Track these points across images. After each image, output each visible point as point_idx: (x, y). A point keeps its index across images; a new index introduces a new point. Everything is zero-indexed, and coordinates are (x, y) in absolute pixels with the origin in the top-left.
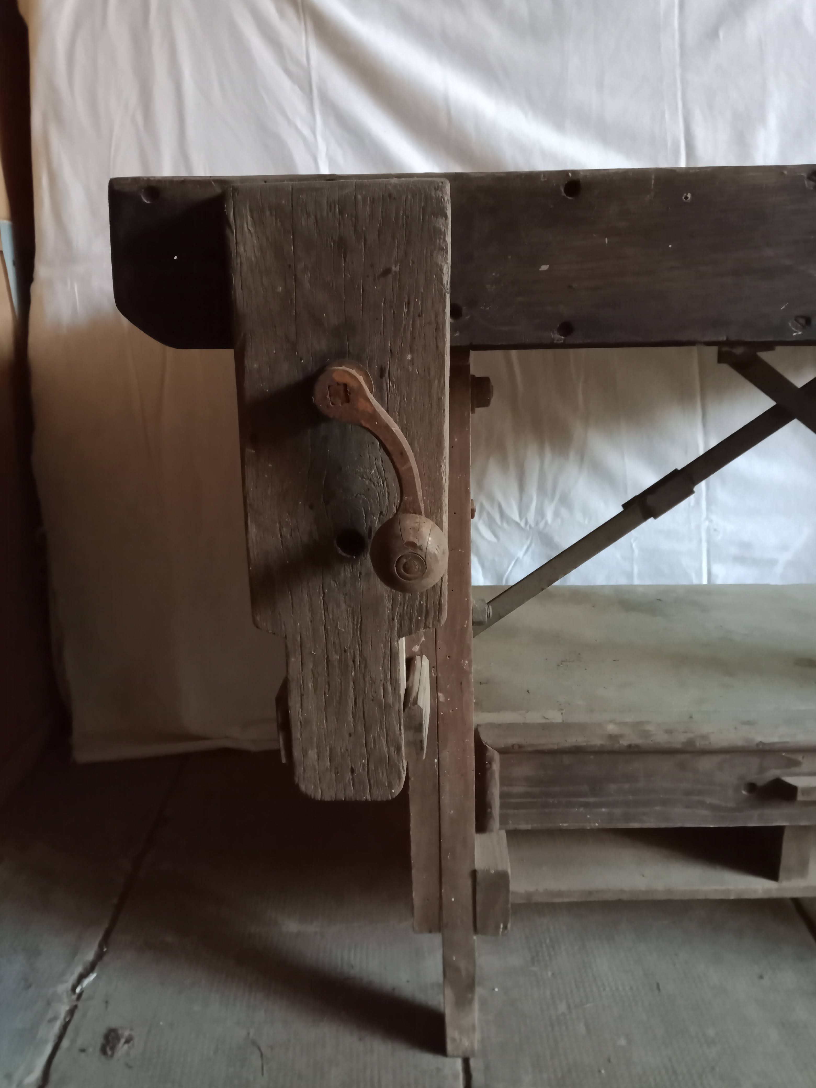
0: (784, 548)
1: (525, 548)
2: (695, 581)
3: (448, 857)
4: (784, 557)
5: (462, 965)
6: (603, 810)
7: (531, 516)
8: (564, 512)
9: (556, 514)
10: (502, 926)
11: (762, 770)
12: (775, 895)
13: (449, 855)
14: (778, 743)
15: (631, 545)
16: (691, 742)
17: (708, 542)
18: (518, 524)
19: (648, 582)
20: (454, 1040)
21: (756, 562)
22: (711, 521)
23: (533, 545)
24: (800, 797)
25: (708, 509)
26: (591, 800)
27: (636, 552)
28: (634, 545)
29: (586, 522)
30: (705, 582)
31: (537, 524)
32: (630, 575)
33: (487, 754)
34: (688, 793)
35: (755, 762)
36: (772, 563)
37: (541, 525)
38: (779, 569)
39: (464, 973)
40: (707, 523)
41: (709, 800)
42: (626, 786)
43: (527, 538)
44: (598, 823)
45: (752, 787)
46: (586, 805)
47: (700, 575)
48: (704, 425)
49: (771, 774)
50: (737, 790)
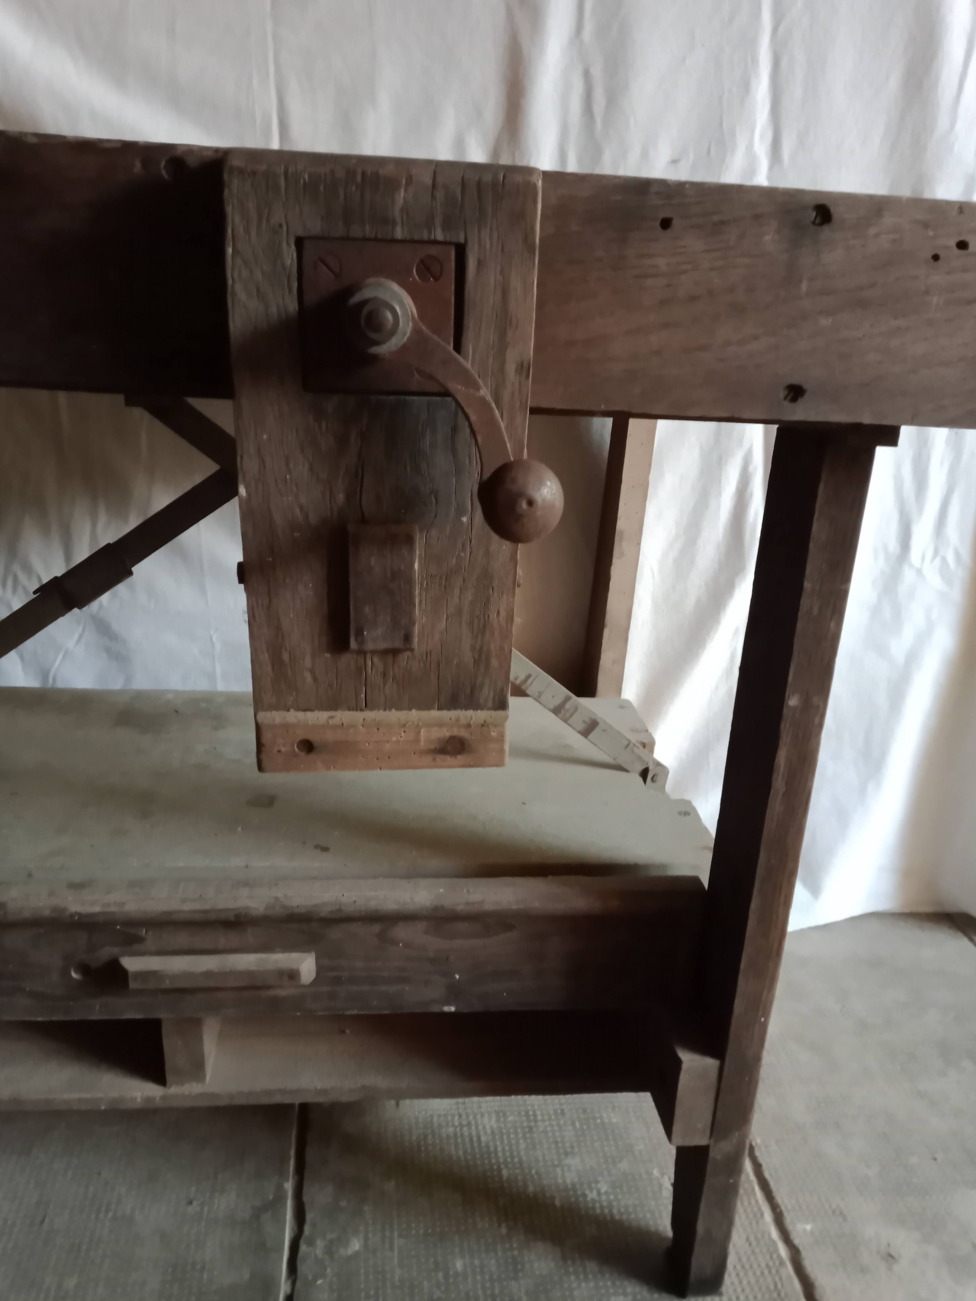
11: (92, 949)
12: (159, 1104)
24: (132, 985)
35: (81, 937)
41: (28, 987)
45: (84, 968)
49: (105, 953)
50: (65, 973)
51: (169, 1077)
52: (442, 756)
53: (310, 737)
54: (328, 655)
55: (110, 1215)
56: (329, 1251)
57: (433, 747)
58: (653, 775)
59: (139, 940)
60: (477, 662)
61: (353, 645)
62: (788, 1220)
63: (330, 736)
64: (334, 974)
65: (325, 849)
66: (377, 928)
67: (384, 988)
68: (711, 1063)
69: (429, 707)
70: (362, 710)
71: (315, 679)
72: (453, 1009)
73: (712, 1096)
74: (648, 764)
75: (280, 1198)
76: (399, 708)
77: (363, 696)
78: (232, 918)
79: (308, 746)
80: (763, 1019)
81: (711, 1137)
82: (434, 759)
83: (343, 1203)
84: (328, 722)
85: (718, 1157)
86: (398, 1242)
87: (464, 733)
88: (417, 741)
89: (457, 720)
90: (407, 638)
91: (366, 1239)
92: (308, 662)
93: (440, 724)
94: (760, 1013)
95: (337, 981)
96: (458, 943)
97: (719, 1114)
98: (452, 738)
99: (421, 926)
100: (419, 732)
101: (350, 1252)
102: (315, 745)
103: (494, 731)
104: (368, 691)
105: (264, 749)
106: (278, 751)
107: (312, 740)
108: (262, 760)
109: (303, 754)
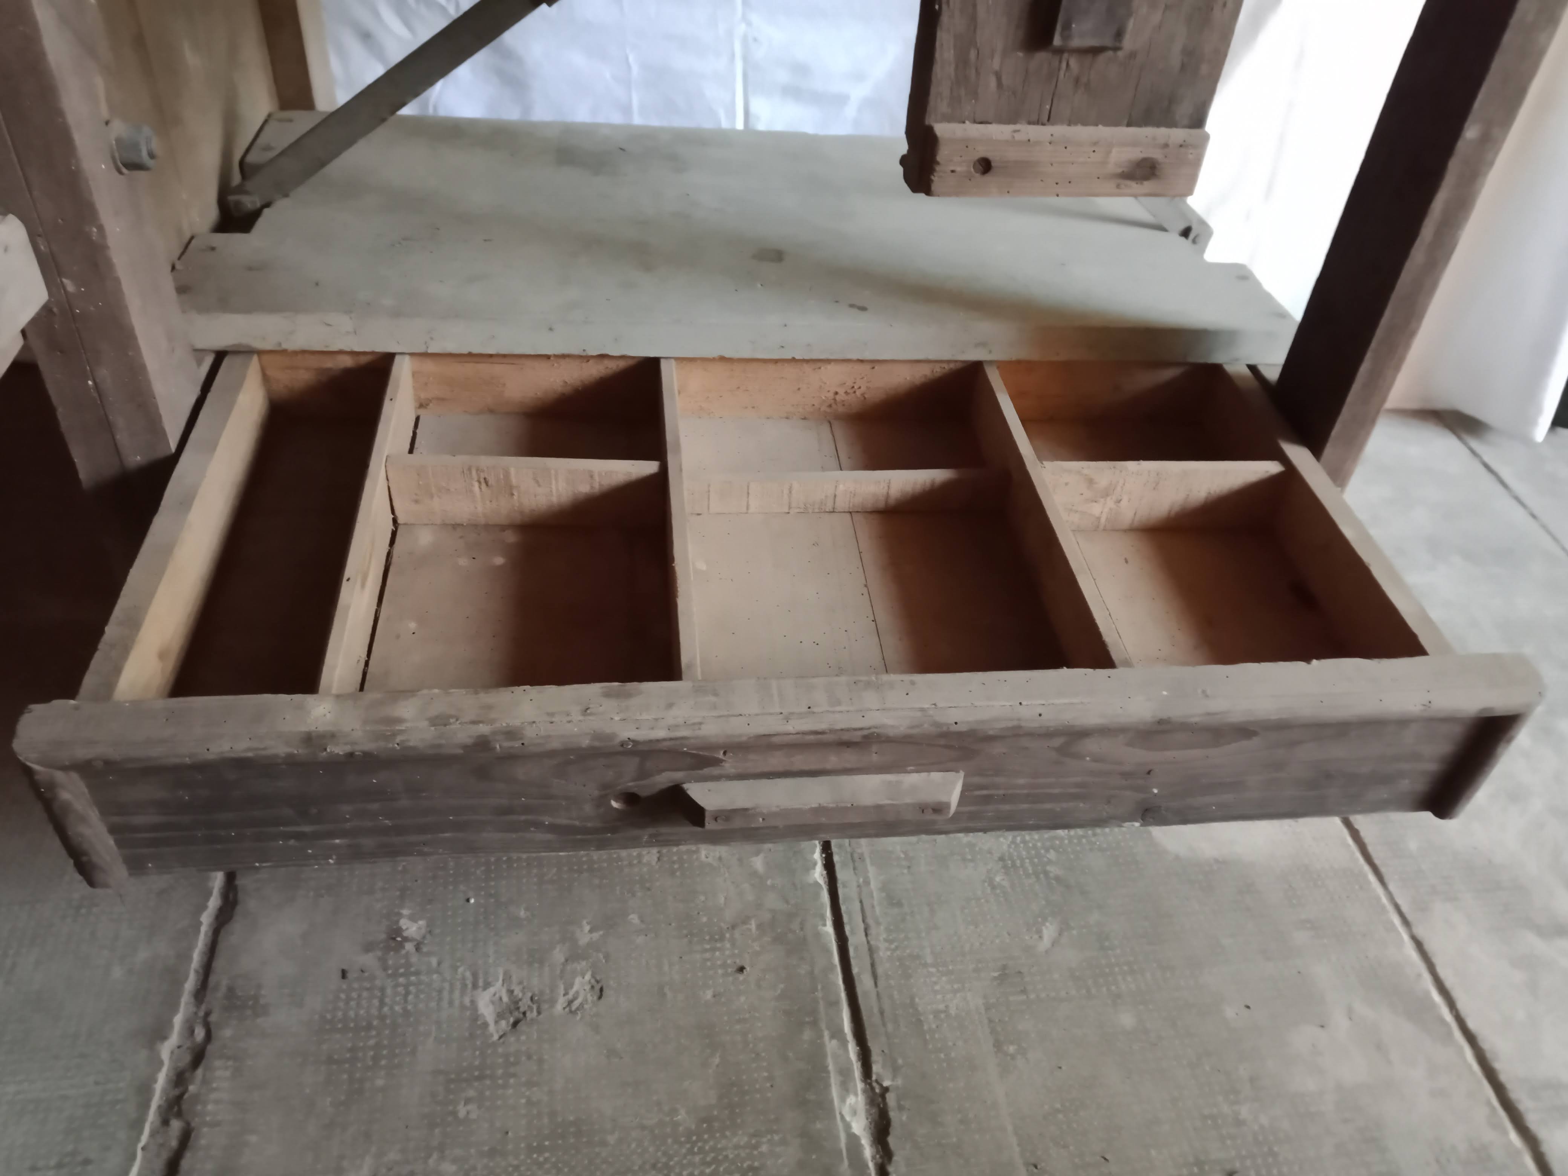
0: (859, 77)
2: (725, 124)
4: (858, 93)
6: (337, 841)
11: (644, 774)
15: (627, 59)
16: (483, 745)
17: (745, 59)
19: (655, 122)
21: (816, 98)
22: (749, 24)
26: (306, 829)
27: (635, 70)
28: (631, 59)
30: (740, 125)
32: (627, 110)
34: (503, 811)
35: (627, 765)
36: (841, 100)
38: (850, 111)
40: (743, 27)
41: (547, 820)
42: (372, 807)
45: (631, 798)
46: (299, 836)
47: (732, 114)
52: (1129, 183)
53: (988, 155)
54: (1021, 54)
57: (1120, 170)
60: (1183, 67)
61: (1057, 41)
63: (1012, 154)
65: (863, 309)
69: (1116, 124)
70: (1043, 124)
71: (1000, 85)
74: (1191, 223)
76: (1085, 123)
77: (1048, 107)
79: (985, 166)
82: (1118, 186)
84: (1013, 137)
87: (1156, 154)
88: (1106, 163)
89: (1154, 139)
90: (1119, 35)
92: (996, 64)
93: (1135, 144)
98: (1145, 160)
100: (1110, 152)
102: (993, 164)
103: (1191, 154)
104: (1055, 101)
105: (938, 168)
106: (953, 171)
107: (991, 158)
108: (932, 181)
109: (978, 175)
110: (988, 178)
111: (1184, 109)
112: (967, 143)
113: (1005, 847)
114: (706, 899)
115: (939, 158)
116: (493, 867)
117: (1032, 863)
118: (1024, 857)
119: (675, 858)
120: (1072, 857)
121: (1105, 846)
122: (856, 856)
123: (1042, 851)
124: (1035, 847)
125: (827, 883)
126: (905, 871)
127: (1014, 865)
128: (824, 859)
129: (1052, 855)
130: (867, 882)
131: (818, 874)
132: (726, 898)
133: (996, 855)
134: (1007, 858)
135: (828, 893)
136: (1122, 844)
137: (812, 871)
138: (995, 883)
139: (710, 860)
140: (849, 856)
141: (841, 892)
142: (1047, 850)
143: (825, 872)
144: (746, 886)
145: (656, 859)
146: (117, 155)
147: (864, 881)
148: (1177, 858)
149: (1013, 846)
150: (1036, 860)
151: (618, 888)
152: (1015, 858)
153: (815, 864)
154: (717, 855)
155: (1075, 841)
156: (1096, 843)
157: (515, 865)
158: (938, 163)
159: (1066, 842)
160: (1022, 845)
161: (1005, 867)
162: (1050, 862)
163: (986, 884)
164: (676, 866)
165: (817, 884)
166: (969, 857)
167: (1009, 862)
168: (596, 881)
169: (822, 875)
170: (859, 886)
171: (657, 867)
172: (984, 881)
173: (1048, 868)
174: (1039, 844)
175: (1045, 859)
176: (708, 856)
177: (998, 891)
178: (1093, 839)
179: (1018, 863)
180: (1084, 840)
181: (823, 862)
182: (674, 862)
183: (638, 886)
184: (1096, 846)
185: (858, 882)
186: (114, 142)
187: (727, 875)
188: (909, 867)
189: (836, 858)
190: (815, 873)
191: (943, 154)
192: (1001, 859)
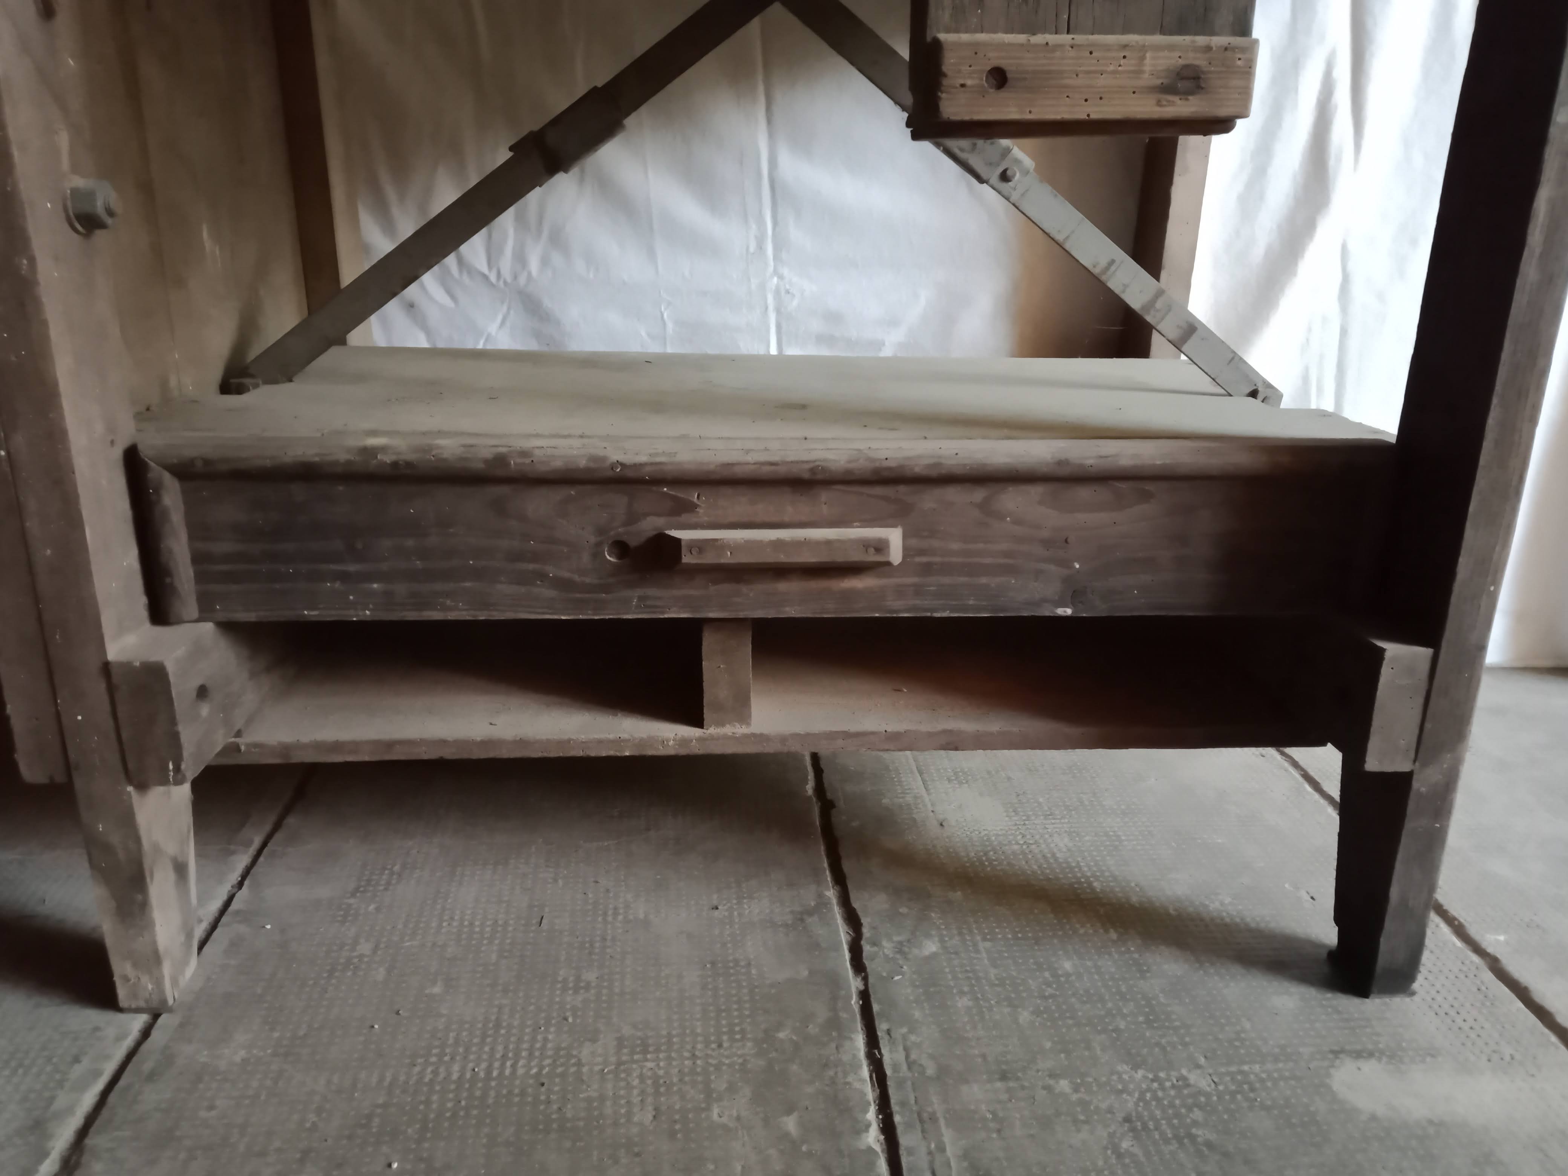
1: (500, 318)
3: (58, 637)
5: (115, 839)
6: (375, 586)
7: (506, 263)
8: (557, 259)
9: (545, 261)
10: (171, 767)
11: (632, 518)
12: (696, 749)
13: (58, 633)
14: (646, 464)
15: (662, 316)
16: (500, 460)
17: (778, 311)
18: (485, 277)
19: (685, 351)
20: (126, 979)
21: (851, 346)
22: (781, 277)
23: (512, 312)
24: (687, 559)
25: (776, 258)
26: (352, 568)
27: (669, 326)
29: (591, 276)
30: (773, 350)
31: (515, 277)
33: (149, 475)
34: (517, 557)
35: (619, 501)
36: (875, 346)
37: (522, 280)
39: (121, 855)
40: (775, 280)
41: (552, 571)
42: (410, 543)
43: (503, 303)
44: (368, 610)
45: (621, 548)
46: (344, 577)
47: (765, 345)
48: (769, 121)
49: (650, 525)
50: (597, 555)
51: (707, 714)
53: (1002, 63)
55: (620, 918)
56: (900, 949)
57: (1158, 82)
58: (1263, 398)
59: (691, 508)
62: (1473, 931)
63: (1030, 63)
64: (924, 559)
66: (979, 494)
67: (984, 580)
68: (1423, 653)
69: (1151, 32)
70: (1064, 33)
72: (1069, 612)
73: (1420, 700)
74: (1255, 385)
75: (822, 904)
76: (1110, 33)
77: (1066, 17)
78: (806, 476)
79: (1000, 77)
80: (1492, 588)
81: (1415, 761)
83: (904, 910)
84: (1029, 40)
85: (1423, 789)
86: (983, 945)
87: (1200, 61)
88: (1138, 72)
91: (942, 941)
93: (1171, 51)
94: (1489, 579)
95: (927, 569)
96: (1082, 518)
97: (1428, 726)
99: (1036, 491)
100: (1143, 58)
101: (926, 953)
102: (1009, 75)
103: (1239, 59)
104: (1073, 8)
105: (945, 82)
106: (963, 86)
107: (1006, 68)
108: (940, 98)
109: (992, 90)
110: (1003, 94)
111: (1224, 17)
112: (976, 49)
113: (1130, 1105)
114: (716, 1167)
115: (945, 68)
116: (430, 1125)
117: (1171, 1125)
118: (1158, 1117)
119: (677, 1117)
120: (1226, 1117)
121: (1269, 1103)
122: (925, 1116)
123: (1183, 1111)
124: (1172, 1105)
125: (886, 1151)
126: (994, 1135)
127: (1145, 1127)
128: (881, 1121)
129: (1197, 1115)
130: (942, 1149)
131: (873, 1137)
132: (743, 1167)
133: (1120, 1116)
134: (1134, 1119)
135: (887, 1164)
136: (1293, 1101)
137: (864, 1135)
138: (1122, 1151)
139: (724, 1120)
140: (916, 1116)
141: (905, 1161)
142: (1190, 1109)
143: (882, 1137)
144: (773, 1152)
145: (650, 1117)
146: (69, 204)
147: (936, 1146)
148: (1373, 1118)
149: (1141, 1104)
150: (1175, 1121)
151: (595, 1153)
152: (1146, 1118)
153: (868, 1126)
154: (735, 1114)
155: (1227, 1097)
156: (1256, 1100)
157: (460, 1122)
158: (945, 75)
159: (1215, 1098)
160: (1154, 1103)
161: (1133, 1130)
162: (1195, 1123)
163: (1109, 1152)
164: (678, 1127)
165: (870, 1150)
166: (1082, 1118)
167: (1139, 1124)
168: (568, 1144)
169: (878, 1141)
170: (930, 1153)
171: (651, 1128)
172: (1106, 1148)
173: (1194, 1131)
174: (1177, 1102)
175: (1188, 1120)
176: (721, 1114)
177: (1127, 1161)
178: (1252, 1095)
179: (1151, 1125)
180: (1239, 1097)
181: (879, 1125)
182: (675, 1122)
183: (623, 1150)
184: (1257, 1104)
185: (929, 1147)
186: (69, 192)
187: (746, 1138)
188: (999, 1131)
189: (897, 1119)
190: (867, 1137)
191: (949, 62)
192: (1127, 1119)
